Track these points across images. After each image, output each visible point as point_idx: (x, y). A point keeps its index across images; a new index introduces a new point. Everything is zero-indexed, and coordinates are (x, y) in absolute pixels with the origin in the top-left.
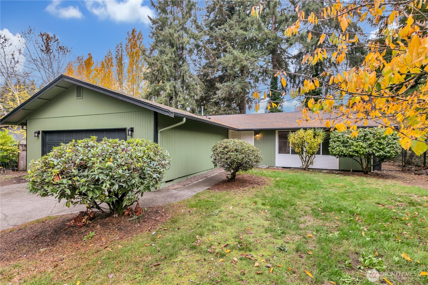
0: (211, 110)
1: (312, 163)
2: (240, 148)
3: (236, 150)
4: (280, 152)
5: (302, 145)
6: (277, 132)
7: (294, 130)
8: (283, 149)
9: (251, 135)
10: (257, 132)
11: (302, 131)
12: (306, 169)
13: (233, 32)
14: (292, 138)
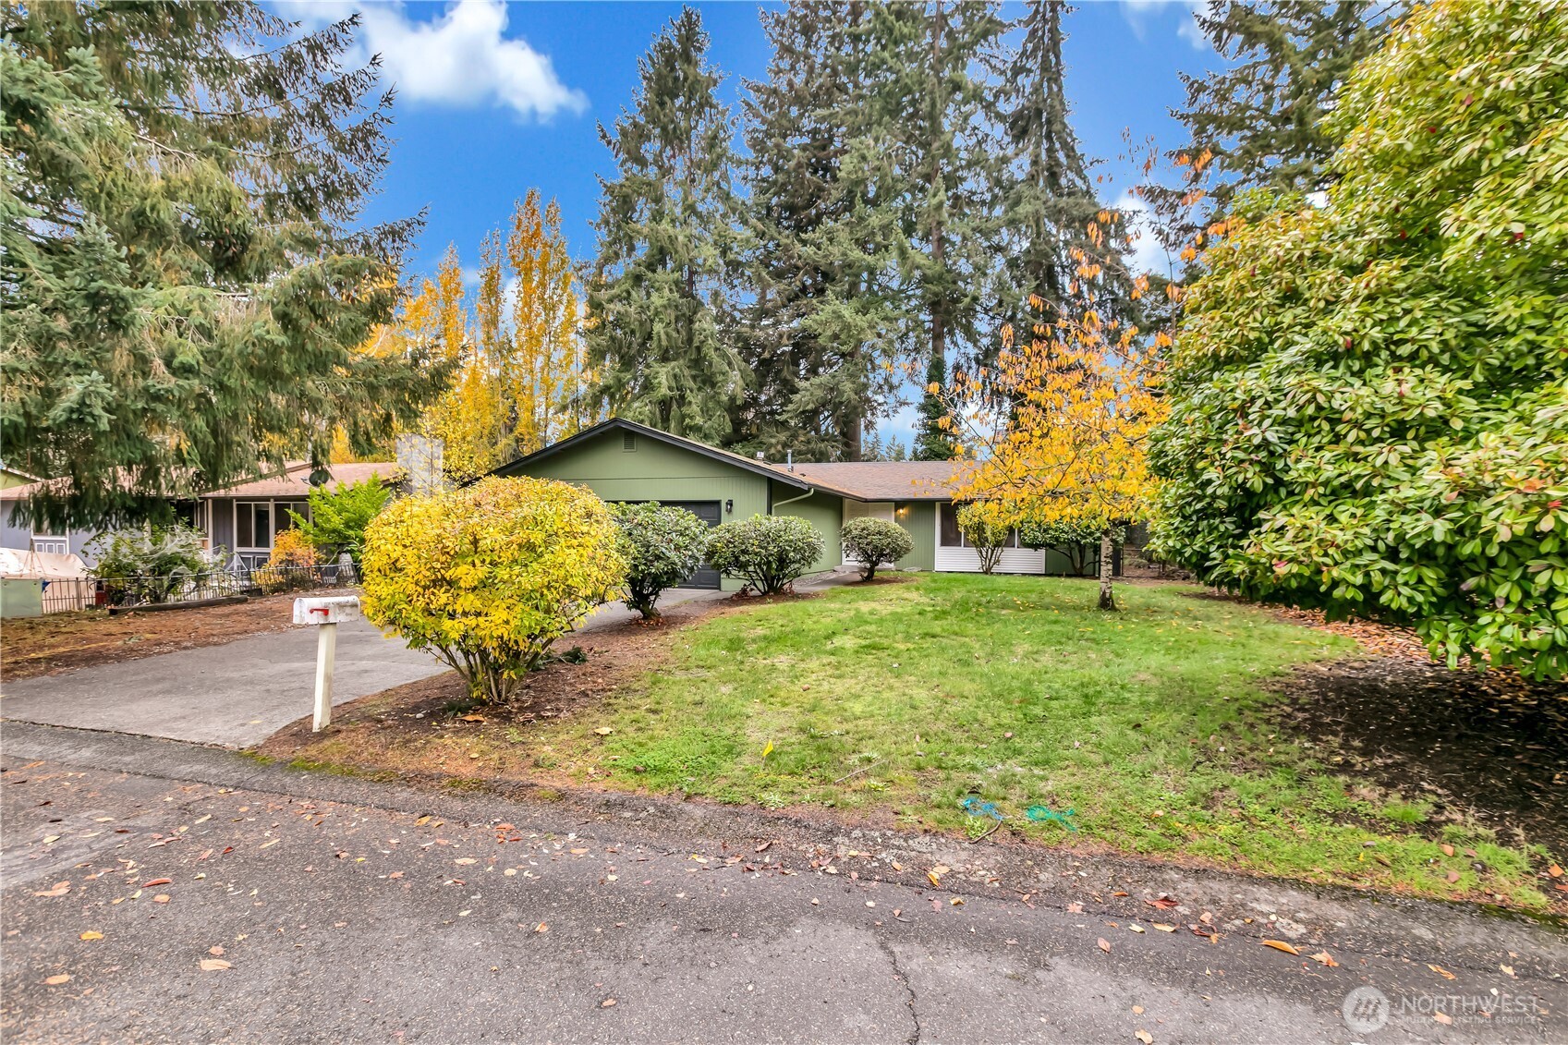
0: (773, 441)
1: (997, 562)
2: (884, 529)
3: (879, 533)
4: (945, 542)
5: (980, 528)
6: (938, 505)
7: (968, 503)
8: (950, 538)
9: (888, 510)
10: (899, 504)
11: (979, 505)
12: (987, 572)
13: (835, 250)
14: (964, 517)
